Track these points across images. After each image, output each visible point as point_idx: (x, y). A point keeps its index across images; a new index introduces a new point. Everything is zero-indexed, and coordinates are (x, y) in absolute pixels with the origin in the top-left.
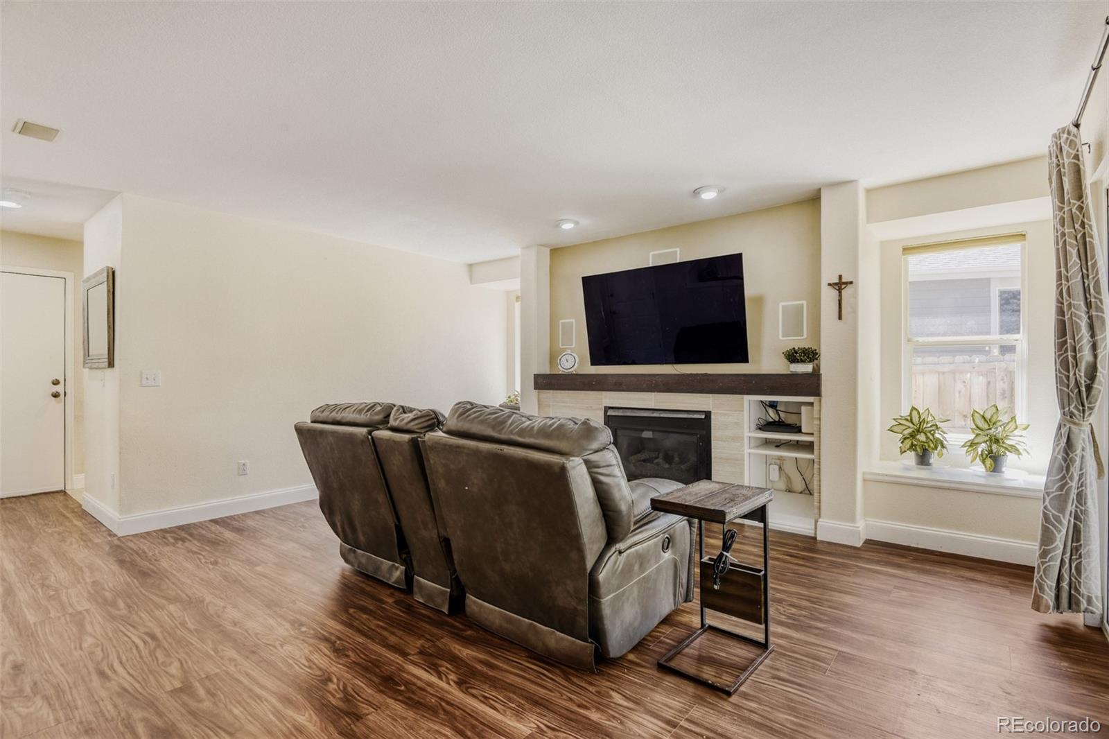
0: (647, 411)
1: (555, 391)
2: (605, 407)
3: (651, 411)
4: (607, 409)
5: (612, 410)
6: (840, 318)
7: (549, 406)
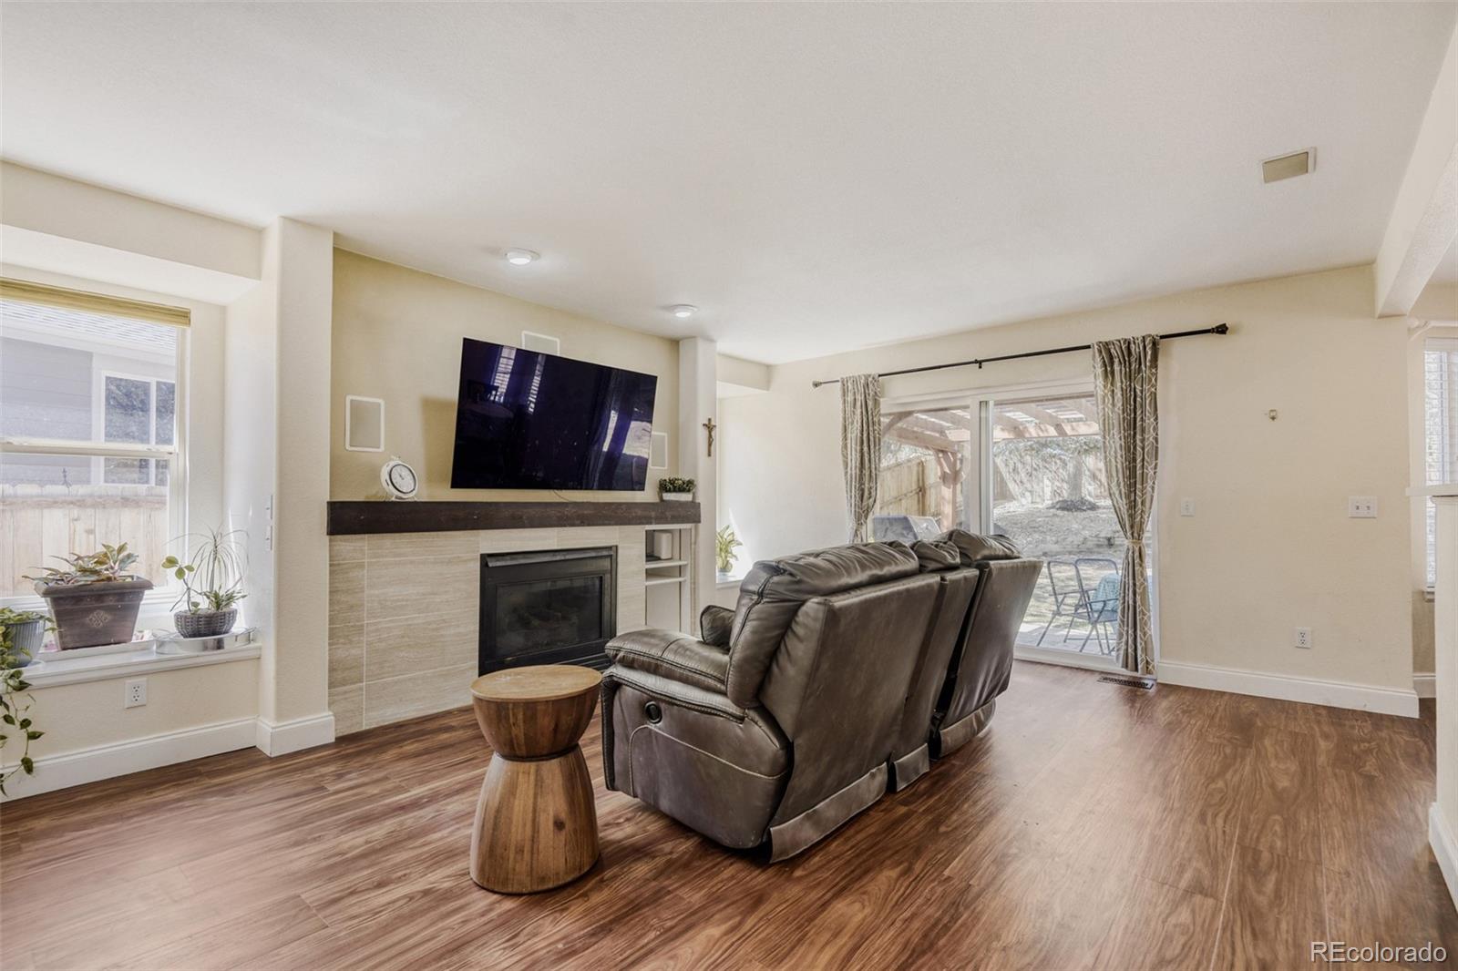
0: (548, 554)
1: (371, 535)
2: (482, 555)
3: (552, 554)
4: (485, 558)
5: (493, 559)
6: (709, 455)
7: (361, 566)
